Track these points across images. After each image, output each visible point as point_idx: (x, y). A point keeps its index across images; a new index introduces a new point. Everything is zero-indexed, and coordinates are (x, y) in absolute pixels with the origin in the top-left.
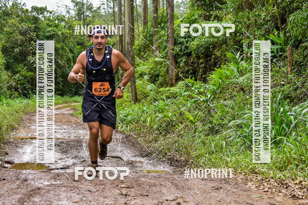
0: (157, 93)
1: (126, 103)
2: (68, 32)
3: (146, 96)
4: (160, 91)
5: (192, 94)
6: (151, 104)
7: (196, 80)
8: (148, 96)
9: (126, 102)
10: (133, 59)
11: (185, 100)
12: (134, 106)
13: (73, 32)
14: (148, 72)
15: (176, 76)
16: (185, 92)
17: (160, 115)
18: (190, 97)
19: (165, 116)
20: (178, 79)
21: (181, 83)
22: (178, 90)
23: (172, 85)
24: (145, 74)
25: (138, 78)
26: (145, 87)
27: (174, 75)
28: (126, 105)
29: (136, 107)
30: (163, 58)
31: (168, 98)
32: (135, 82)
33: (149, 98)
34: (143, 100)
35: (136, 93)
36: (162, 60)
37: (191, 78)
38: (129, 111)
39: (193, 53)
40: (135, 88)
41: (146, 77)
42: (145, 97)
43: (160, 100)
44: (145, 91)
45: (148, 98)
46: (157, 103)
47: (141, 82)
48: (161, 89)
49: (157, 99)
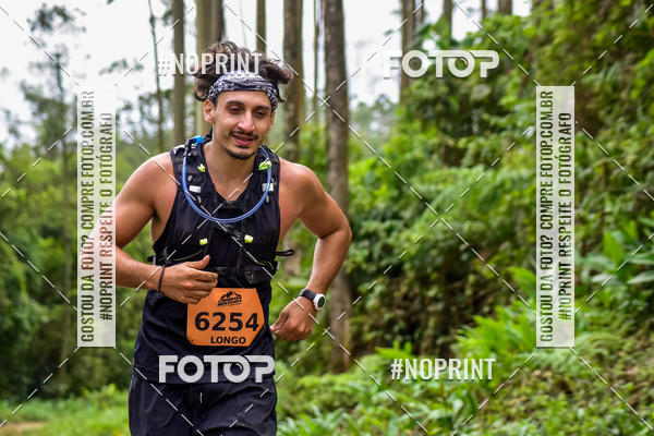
0: (292, 393)
2: (13, 193)
5: (402, 396)
7: (416, 353)
11: (380, 417)
13: (28, 194)
16: (380, 389)
18: (397, 406)
20: (360, 348)
21: (368, 363)
22: (358, 384)
23: (341, 368)
27: (348, 337)
31: (328, 408)
37: (402, 346)
39: (407, 266)
43: (303, 416)
48: (308, 380)
49: (292, 411)
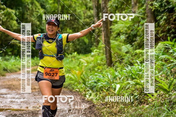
4: (136, 54)
14: (124, 32)
15: (156, 35)
20: (158, 39)
24: (122, 34)
32: (109, 43)
35: (111, 56)
47: (117, 43)
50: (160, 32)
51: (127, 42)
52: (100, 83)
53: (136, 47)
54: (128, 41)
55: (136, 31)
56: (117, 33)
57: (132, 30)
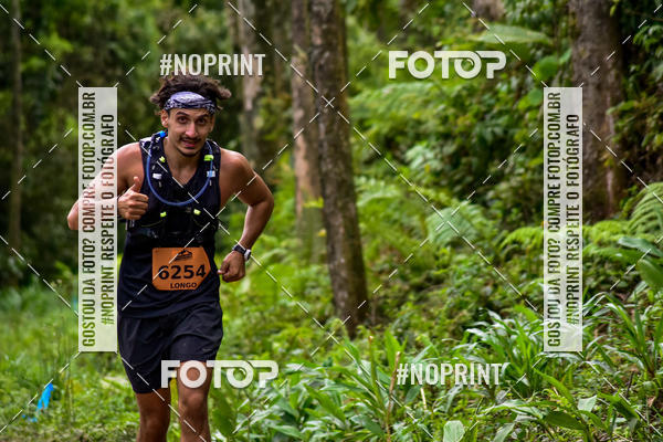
0: (497, 263)
1: (290, 330)
3: (424, 280)
4: (517, 250)
6: (459, 332)
8: (439, 282)
9: (296, 321)
10: (336, 36)
12: (344, 348)
14: (432, 124)
15: (624, 145)
17: (523, 409)
19: (555, 417)
20: (639, 165)
22: (637, 242)
24: (418, 138)
25: (369, 162)
26: (415, 221)
27: (614, 139)
28: (293, 343)
29: (360, 357)
30: (535, 26)
32: (348, 192)
33: (443, 296)
34: (408, 308)
35: (357, 265)
36: (531, 36)
38: (317, 383)
40: (353, 234)
41: (422, 156)
42: (419, 288)
43: (520, 309)
44: (417, 248)
45: (435, 294)
46: (500, 325)
47: (392, 192)
48: (527, 234)
49: (496, 298)
50: (651, 122)
51: (452, 184)
52: (316, 418)
53: (507, 212)
54: (459, 182)
55: (503, 120)
56: (377, 134)
57: (481, 117)
